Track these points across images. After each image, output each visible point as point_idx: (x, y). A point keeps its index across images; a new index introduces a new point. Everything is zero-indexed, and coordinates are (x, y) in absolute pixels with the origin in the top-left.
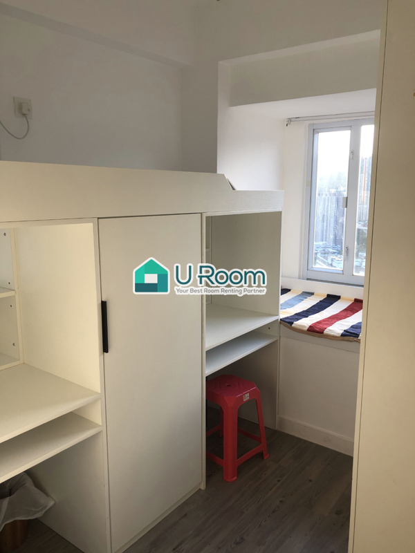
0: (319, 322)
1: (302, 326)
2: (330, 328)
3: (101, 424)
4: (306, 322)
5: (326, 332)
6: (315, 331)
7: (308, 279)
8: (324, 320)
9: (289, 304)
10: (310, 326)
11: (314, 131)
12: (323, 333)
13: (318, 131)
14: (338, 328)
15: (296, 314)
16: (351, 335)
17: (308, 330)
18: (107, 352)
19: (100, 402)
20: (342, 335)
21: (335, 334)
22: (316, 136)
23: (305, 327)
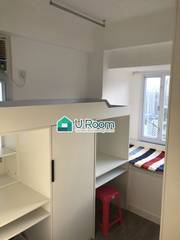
0: (146, 163)
1: (138, 165)
2: (151, 166)
3: (50, 212)
4: (140, 163)
5: (149, 168)
6: (144, 167)
7: (142, 141)
8: (148, 162)
9: (133, 153)
10: (142, 165)
11: (145, 77)
12: (147, 169)
13: (147, 77)
14: (154, 167)
15: (136, 159)
16: (160, 170)
17: (141, 167)
18: (54, 181)
19: (50, 203)
20: (156, 170)
21: (153, 170)
22: (145, 79)
23: (139, 165)
